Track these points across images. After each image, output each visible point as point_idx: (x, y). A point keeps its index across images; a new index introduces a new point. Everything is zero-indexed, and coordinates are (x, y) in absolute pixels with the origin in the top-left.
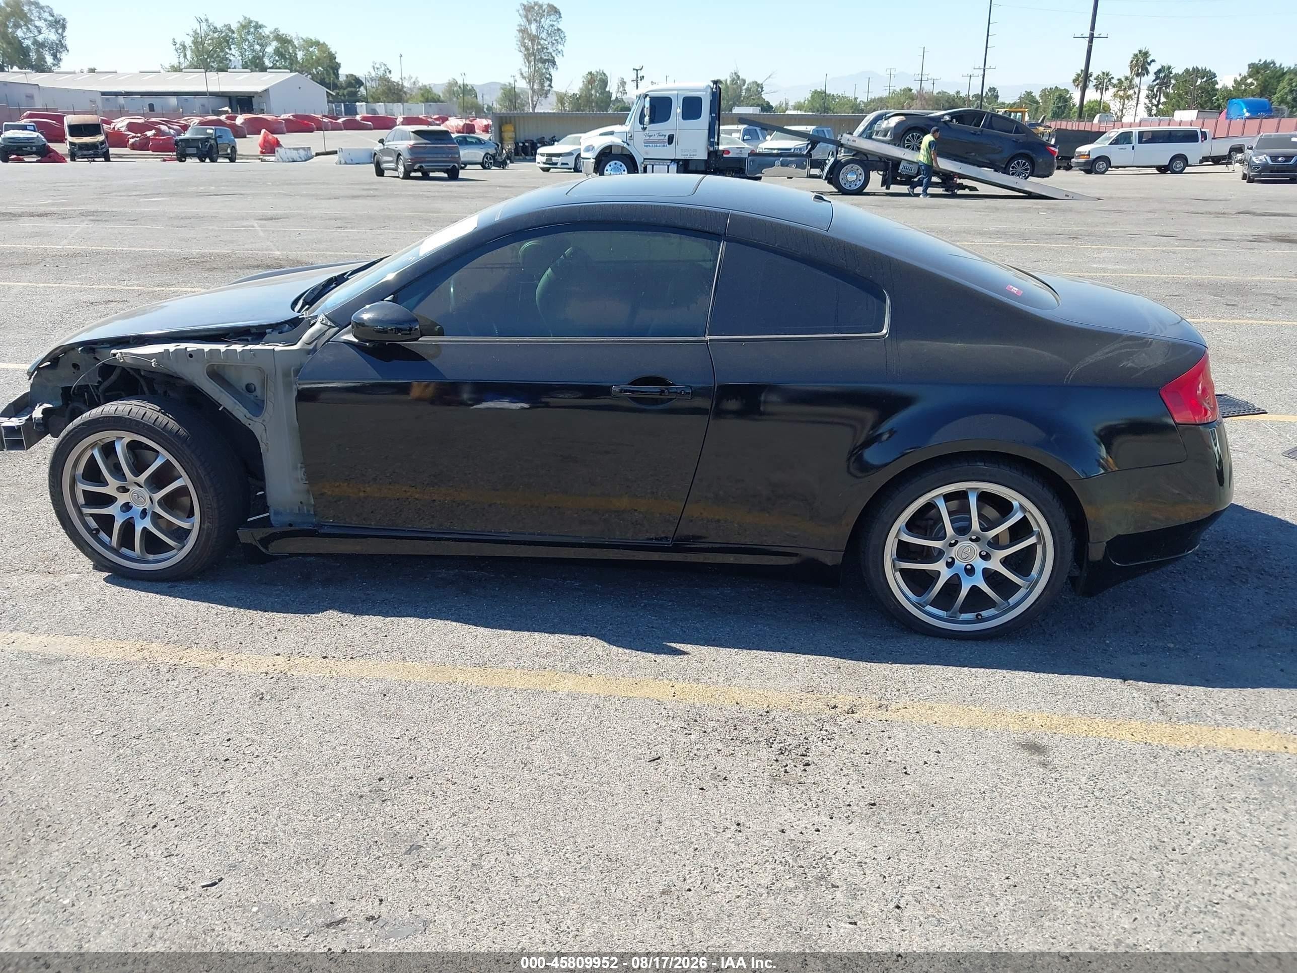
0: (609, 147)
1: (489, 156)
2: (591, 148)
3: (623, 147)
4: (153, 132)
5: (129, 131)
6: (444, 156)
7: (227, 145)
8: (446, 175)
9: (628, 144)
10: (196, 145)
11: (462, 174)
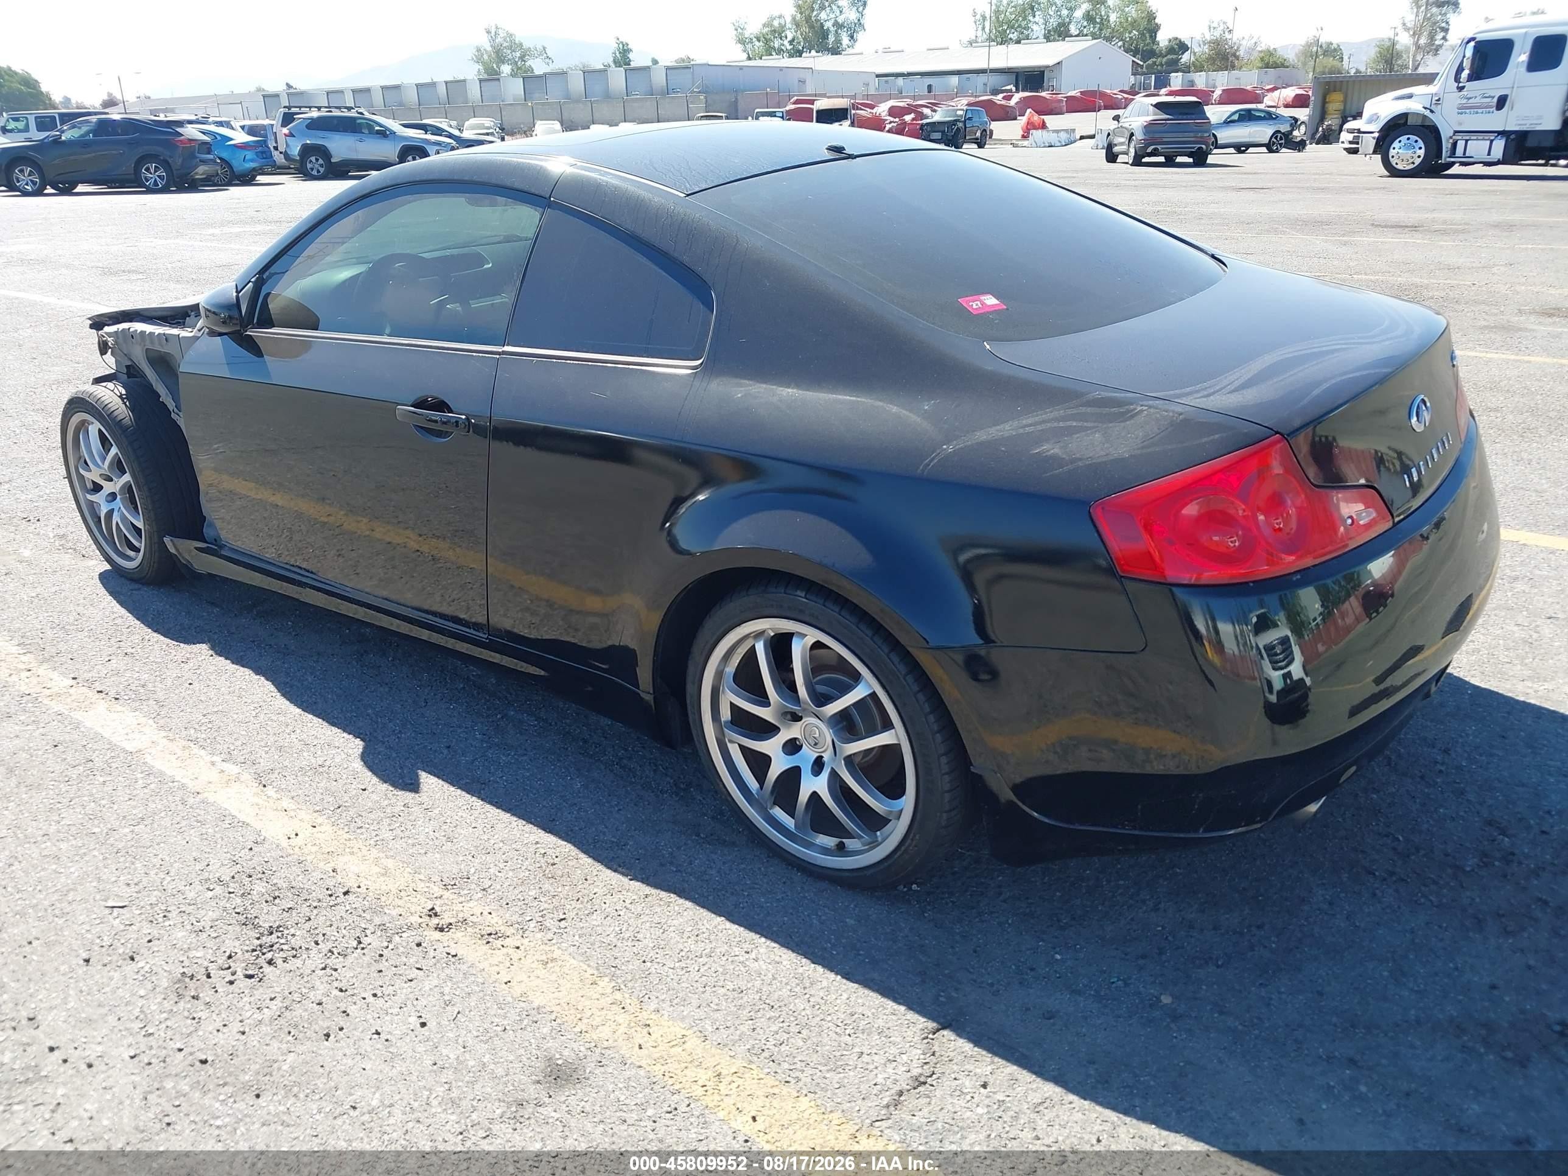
0: (1404, 116)
1: (1279, 135)
2: (1375, 117)
3: (1425, 117)
4: (912, 116)
5: (890, 115)
6: (1192, 134)
7: (976, 128)
8: (1191, 160)
9: (1432, 111)
10: (941, 129)
11: (1211, 159)
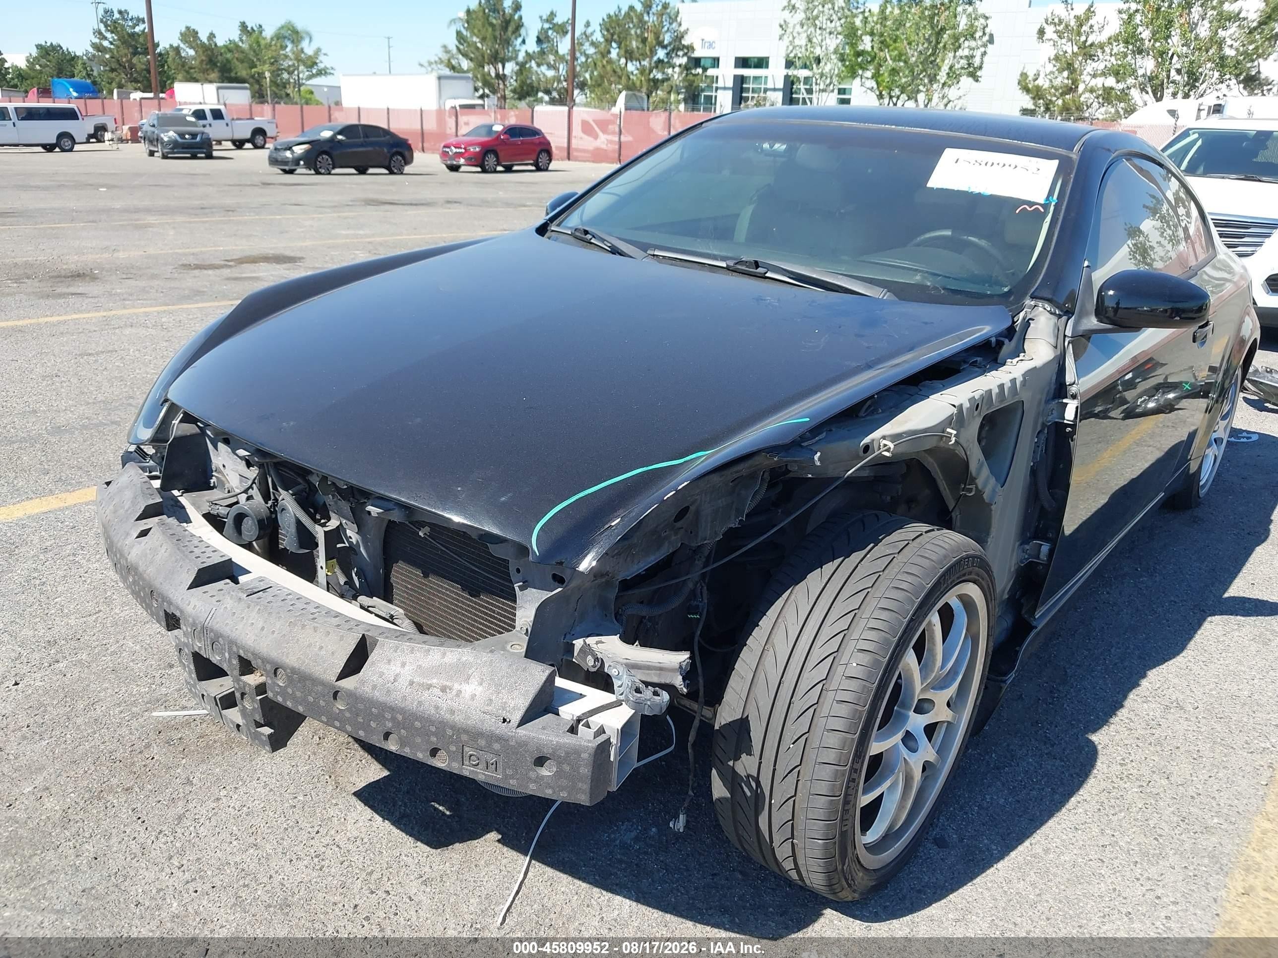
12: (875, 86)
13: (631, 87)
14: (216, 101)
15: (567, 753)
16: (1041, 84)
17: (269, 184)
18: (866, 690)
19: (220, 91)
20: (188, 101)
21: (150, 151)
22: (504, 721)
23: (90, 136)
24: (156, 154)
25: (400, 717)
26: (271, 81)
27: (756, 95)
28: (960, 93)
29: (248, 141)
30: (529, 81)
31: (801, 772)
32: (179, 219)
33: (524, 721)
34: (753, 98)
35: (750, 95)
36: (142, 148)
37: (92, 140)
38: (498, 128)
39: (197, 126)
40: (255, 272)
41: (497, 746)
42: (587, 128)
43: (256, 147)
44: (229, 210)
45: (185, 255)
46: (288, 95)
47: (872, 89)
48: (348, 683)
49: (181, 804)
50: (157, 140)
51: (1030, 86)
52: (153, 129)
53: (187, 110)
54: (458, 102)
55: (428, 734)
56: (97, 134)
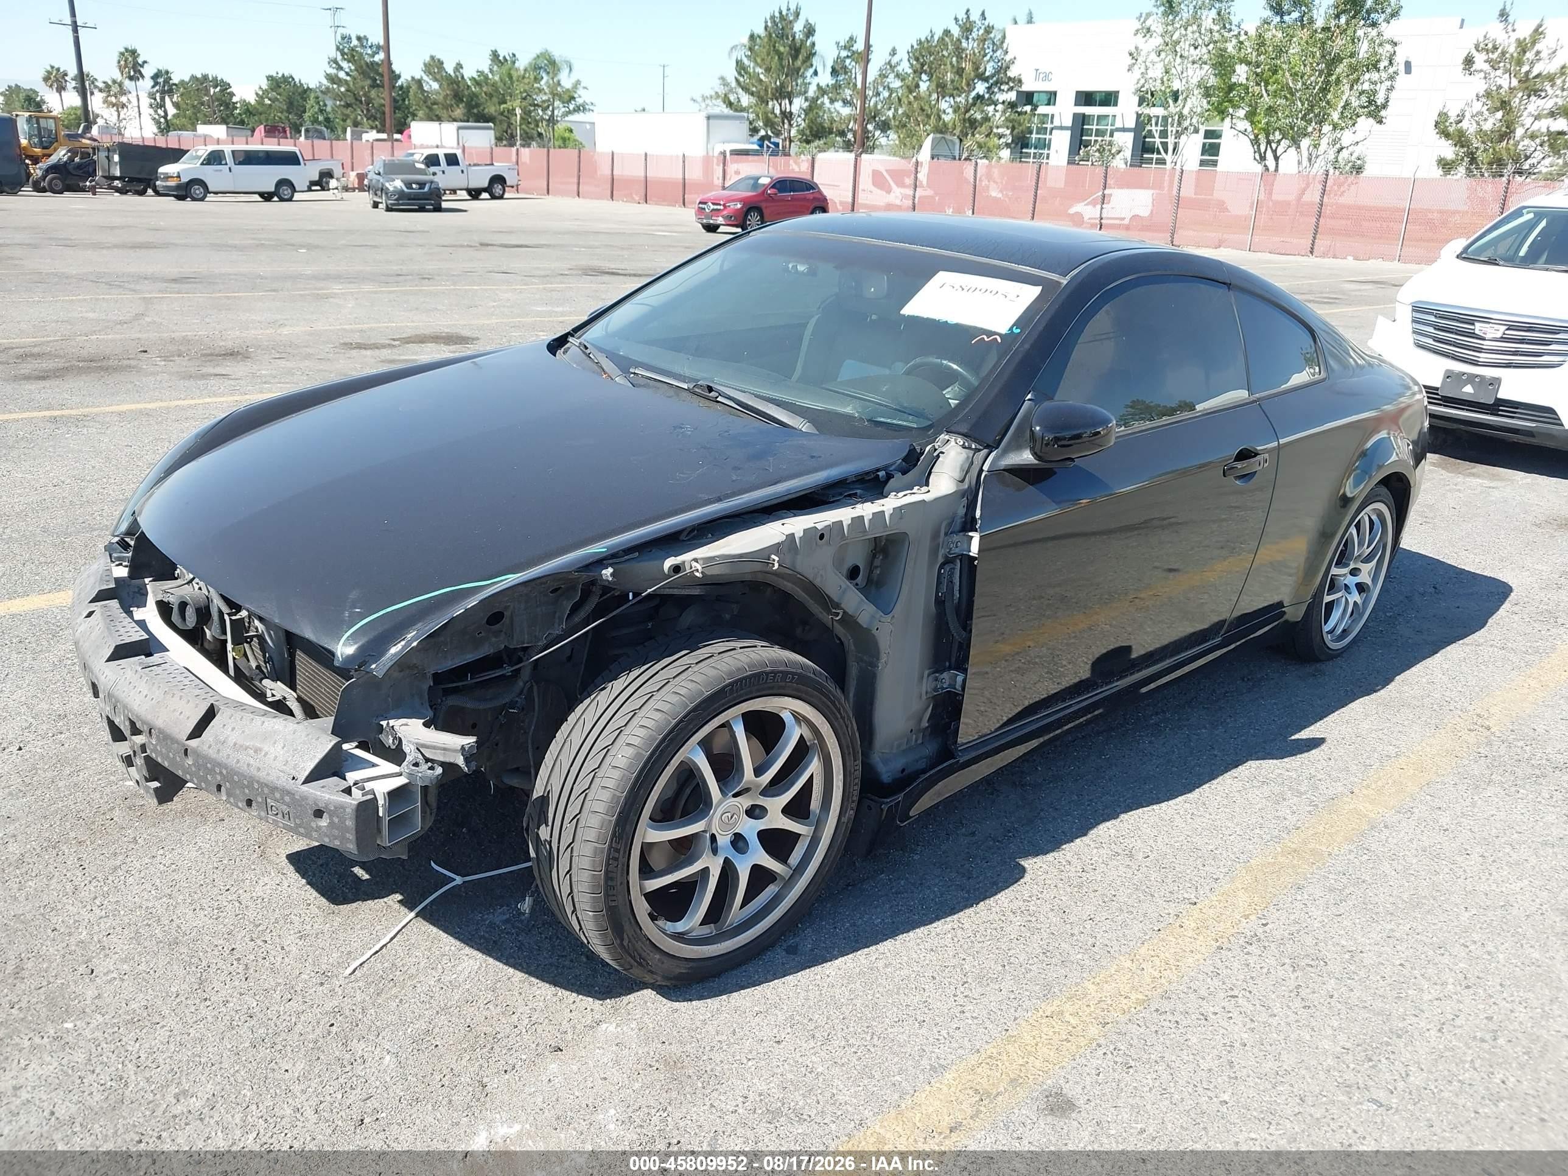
12: (1250, 129)
13: (941, 129)
14: (455, 144)
15: (335, 808)
16: (1465, 128)
17: (488, 245)
18: (625, 778)
19: (460, 131)
20: (425, 144)
21: (374, 202)
22: (294, 778)
23: (313, 183)
24: (380, 206)
25: (224, 772)
26: (522, 118)
27: (1100, 139)
28: (1358, 137)
29: (485, 190)
30: (819, 120)
31: (575, 848)
32: (367, 287)
33: (308, 780)
34: (1096, 141)
35: (1093, 138)
36: (366, 198)
37: (314, 188)
38: (765, 181)
39: (426, 174)
40: (416, 354)
41: (287, 799)
42: (878, 179)
43: (493, 197)
44: (426, 278)
45: (352, 331)
46: (540, 135)
47: (1244, 133)
48: (193, 743)
49: (121, 858)
50: (382, 189)
51: (1451, 129)
52: (378, 177)
53: (419, 156)
54: (729, 147)
55: (243, 787)
56: (322, 182)
